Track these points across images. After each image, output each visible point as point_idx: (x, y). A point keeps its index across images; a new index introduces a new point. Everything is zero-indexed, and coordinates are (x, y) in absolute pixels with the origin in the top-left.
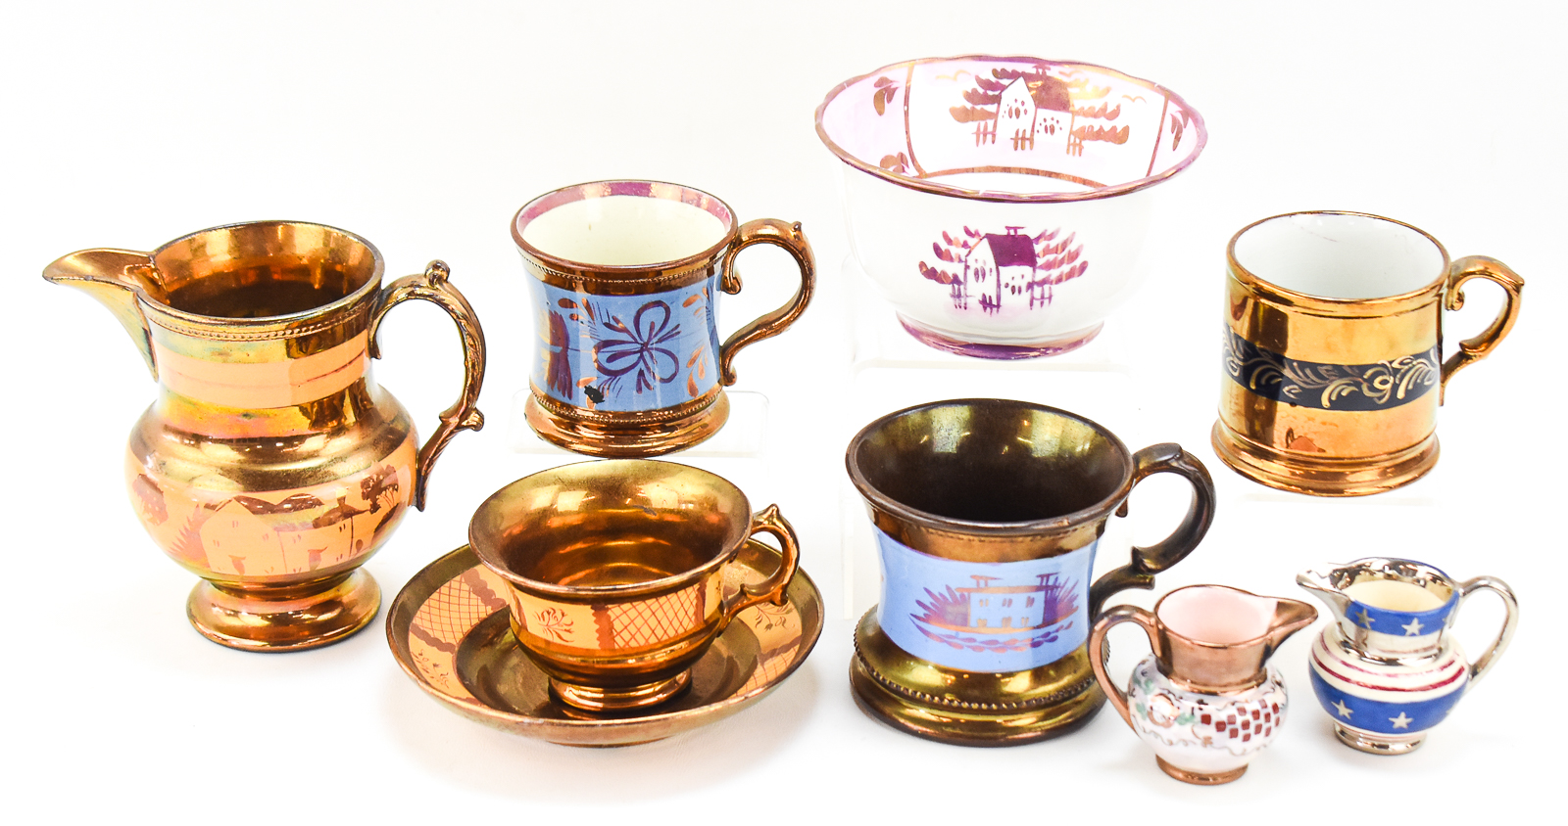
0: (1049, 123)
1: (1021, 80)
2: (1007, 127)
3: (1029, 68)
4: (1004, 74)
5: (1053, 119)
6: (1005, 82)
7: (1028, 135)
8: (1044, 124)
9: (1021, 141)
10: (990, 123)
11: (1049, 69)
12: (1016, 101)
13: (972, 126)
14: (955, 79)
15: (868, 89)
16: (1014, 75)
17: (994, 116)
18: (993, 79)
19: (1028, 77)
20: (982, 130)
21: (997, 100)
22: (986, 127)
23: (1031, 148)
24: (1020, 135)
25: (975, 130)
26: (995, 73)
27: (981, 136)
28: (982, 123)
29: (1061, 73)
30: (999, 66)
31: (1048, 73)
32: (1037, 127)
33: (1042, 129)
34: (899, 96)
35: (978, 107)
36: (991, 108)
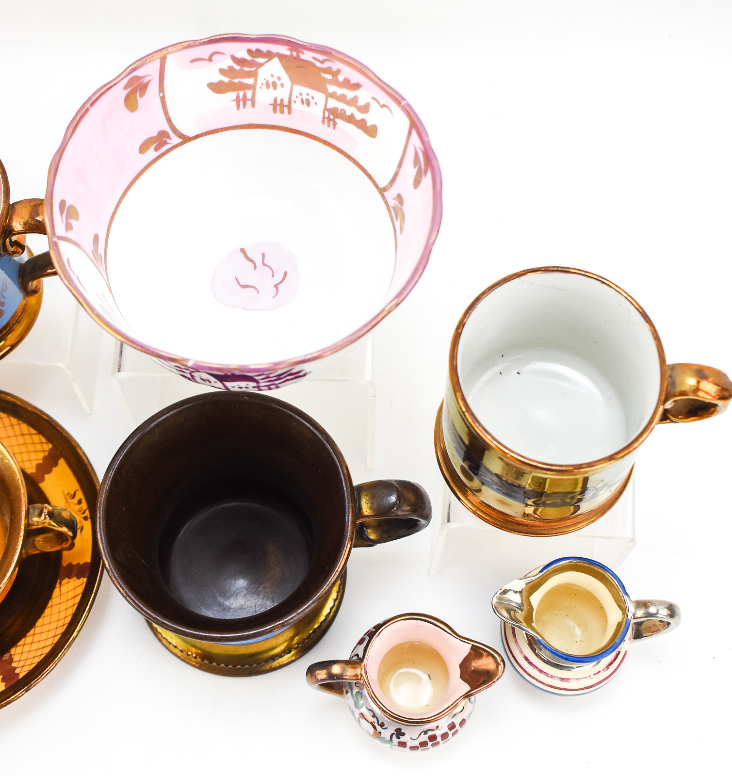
0: (305, 97)
1: (276, 61)
2: (265, 96)
3: (284, 50)
4: (258, 53)
5: (308, 94)
6: (260, 60)
7: (286, 103)
8: (300, 97)
9: (278, 106)
10: (249, 94)
11: (303, 53)
12: (272, 76)
13: (232, 95)
14: (210, 59)
15: (119, 92)
16: (269, 55)
17: (253, 87)
18: (248, 58)
19: (281, 57)
20: (241, 97)
21: (254, 74)
22: (245, 96)
23: (290, 113)
24: (279, 102)
25: (235, 98)
26: (249, 51)
27: (241, 102)
28: (241, 93)
29: (314, 58)
30: (254, 46)
31: (302, 57)
32: (293, 98)
33: (299, 101)
34: (154, 87)
35: (236, 81)
36: (249, 81)
